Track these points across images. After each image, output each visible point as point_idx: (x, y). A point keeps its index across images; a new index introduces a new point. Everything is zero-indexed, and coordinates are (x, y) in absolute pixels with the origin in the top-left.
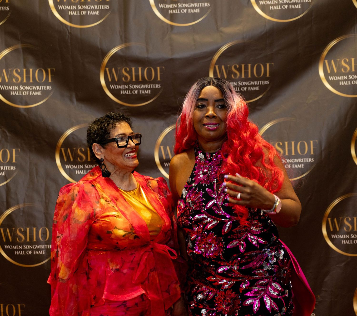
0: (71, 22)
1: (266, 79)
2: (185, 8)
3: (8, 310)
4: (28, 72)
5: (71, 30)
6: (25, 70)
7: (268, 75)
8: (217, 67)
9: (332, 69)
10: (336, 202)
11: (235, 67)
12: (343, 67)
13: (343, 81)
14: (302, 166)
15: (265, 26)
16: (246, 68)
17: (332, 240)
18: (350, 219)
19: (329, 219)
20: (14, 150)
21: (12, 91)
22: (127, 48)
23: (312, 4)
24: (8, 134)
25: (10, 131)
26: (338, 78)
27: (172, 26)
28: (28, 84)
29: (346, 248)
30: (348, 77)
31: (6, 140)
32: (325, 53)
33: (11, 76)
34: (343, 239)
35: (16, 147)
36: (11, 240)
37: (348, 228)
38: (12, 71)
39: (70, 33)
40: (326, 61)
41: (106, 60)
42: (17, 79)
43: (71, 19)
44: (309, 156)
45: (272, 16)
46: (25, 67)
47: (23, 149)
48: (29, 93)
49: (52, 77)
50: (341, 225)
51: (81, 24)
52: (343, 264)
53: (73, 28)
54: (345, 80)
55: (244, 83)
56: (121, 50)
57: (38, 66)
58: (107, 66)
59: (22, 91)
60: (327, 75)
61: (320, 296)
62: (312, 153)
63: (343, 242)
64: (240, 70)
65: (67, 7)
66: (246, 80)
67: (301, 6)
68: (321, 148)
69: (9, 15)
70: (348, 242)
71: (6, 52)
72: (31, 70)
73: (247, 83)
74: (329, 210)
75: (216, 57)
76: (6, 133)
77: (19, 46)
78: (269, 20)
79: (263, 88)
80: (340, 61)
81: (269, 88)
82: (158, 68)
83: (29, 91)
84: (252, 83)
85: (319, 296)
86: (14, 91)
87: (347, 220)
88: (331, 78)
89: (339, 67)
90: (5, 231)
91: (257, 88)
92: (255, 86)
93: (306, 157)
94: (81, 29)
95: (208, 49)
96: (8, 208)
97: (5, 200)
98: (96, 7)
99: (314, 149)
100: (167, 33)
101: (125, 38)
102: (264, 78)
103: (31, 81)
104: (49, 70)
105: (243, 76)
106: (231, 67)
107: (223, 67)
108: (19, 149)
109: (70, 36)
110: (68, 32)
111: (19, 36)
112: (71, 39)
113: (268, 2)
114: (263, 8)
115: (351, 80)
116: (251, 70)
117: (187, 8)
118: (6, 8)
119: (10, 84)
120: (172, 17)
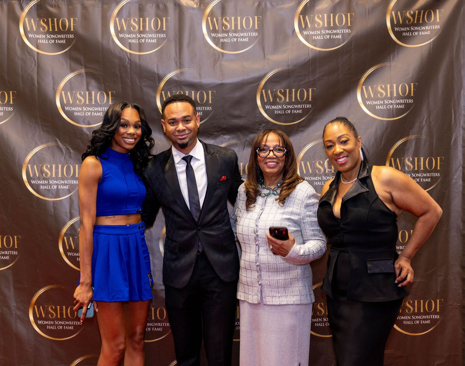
0: (130, 49)
1: (309, 103)
2: (235, 37)
3: (70, 312)
4: (90, 95)
5: (130, 57)
6: (87, 93)
7: (310, 100)
8: (264, 91)
9: (369, 95)
11: (281, 92)
12: (379, 92)
13: (380, 105)
15: (309, 54)
16: (290, 93)
20: (77, 166)
21: (76, 111)
22: (182, 73)
23: (352, 35)
24: (71, 151)
25: (74, 149)
26: (375, 103)
27: (223, 54)
28: (90, 105)
30: (384, 102)
31: (70, 157)
32: (363, 79)
33: (75, 98)
36: (73, 248)
38: (76, 94)
39: (130, 60)
40: (364, 87)
41: (162, 84)
42: (80, 101)
43: (130, 46)
45: (315, 46)
46: (88, 89)
48: (91, 114)
49: (112, 99)
53: (133, 54)
55: (289, 106)
56: (176, 75)
57: (100, 89)
58: (162, 90)
59: (85, 112)
60: (364, 100)
64: (284, 94)
65: (127, 36)
66: (290, 103)
67: (342, 36)
69: (74, 42)
71: (71, 76)
72: (93, 93)
73: (291, 107)
75: (263, 82)
76: (70, 150)
77: (83, 71)
78: (312, 49)
79: (305, 111)
80: (377, 87)
82: (210, 92)
83: (91, 112)
84: (296, 106)
86: (78, 112)
89: (376, 92)
90: (68, 240)
91: (300, 111)
94: (139, 55)
95: (256, 75)
96: (71, 218)
97: (68, 211)
98: (154, 36)
100: (219, 60)
101: (180, 64)
102: (307, 102)
103: (93, 103)
104: (110, 93)
105: (287, 100)
106: (276, 91)
109: (129, 62)
110: (128, 59)
111: (83, 61)
112: (130, 64)
113: (311, 33)
114: (307, 38)
115: (387, 105)
116: (295, 94)
117: (237, 37)
118: (71, 36)
119: (74, 105)
120: (223, 46)
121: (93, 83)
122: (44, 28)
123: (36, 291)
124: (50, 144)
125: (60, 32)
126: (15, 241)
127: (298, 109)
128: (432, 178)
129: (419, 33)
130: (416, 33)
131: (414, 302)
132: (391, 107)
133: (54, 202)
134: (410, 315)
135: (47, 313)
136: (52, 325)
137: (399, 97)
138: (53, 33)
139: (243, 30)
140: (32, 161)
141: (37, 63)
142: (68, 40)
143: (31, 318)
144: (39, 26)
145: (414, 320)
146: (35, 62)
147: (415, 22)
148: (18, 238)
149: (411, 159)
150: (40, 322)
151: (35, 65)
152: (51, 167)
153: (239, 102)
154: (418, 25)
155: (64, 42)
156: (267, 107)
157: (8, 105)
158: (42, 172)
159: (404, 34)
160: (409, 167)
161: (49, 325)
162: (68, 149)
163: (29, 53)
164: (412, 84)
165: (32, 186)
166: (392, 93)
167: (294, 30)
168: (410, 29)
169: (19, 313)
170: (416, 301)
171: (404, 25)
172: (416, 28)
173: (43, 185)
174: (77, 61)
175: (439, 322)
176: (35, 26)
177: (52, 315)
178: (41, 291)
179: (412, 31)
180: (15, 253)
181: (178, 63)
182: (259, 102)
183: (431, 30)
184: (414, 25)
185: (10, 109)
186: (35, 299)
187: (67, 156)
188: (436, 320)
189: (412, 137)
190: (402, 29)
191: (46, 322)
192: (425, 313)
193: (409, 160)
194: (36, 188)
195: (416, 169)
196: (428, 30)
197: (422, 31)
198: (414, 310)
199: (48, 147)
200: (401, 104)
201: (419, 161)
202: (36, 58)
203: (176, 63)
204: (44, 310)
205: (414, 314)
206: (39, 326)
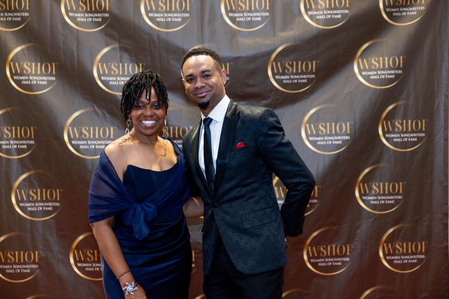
0: (158, 27)
1: (313, 73)
2: (249, 16)
4: (123, 66)
6: (121, 65)
7: (314, 71)
8: (274, 63)
9: (364, 66)
10: (367, 171)
11: (289, 64)
12: (373, 64)
13: (373, 75)
14: (340, 142)
15: (313, 31)
16: (297, 65)
17: (363, 201)
18: (377, 184)
19: (361, 184)
20: (112, 128)
21: (111, 81)
23: (350, 15)
24: (107, 115)
25: (109, 113)
26: (369, 73)
27: (239, 31)
28: (123, 76)
29: (374, 207)
30: (377, 73)
31: (106, 120)
32: (359, 53)
33: (110, 70)
34: (372, 200)
35: (114, 125)
37: (375, 191)
38: (111, 65)
39: (158, 36)
40: (360, 60)
42: (115, 72)
43: (158, 24)
44: (346, 134)
45: (318, 24)
46: (121, 62)
47: (119, 128)
50: (371, 189)
51: (167, 28)
52: (372, 219)
53: (161, 31)
54: (375, 75)
55: (295, 77)
57: (132, 62)
59: (119, 81)
60: (360, 71)
61: (354, 245)
62: (348, 132)
63: (372, 202)
64: (292, 66)
65: (156, 15)
66: (297, 74)
67: (342, 16)
68: (356, 128)
69: (109, 20)
70: (375, 202)
71: (106, 50)
72: (126, 65)
73: (298, 77)
74: (361, 177)
75: (274, 56)
76: (105, 114)
77: (117, 45)
78: (316, 27)
79: (310, 81)
80: (371, 60)
81: (314, 81)
82: (228, 64)
83: (124, 81)
84: (302, 76)
85: (352, 245)
86: (113, 81)
87: (375, 185)
88: (363, 73)
89: (370, 64)
91: (305, 81)
92: (304, 79)
93: (343, 135)
94: (167, 32)
95: (268, 49)
98: (179, 15)
99: (350, 129)
100: (235, 36)
101: (202, 39)
102: (311, 73)
103: (126, 73)
104: (141, 65)
105: (295, 71)
106: (285, 64)
107: (279, 64)
108: (116, 128)
109: (158, 38)
110: (157, 34)
111: (117, 37)
112: (159, 40)
113: (315, 13)
114: (311, 17)
115: (380, 75)
116: (301, 66)
117: (251, 17)
118: (107, 15)
119: (110, 75)
120: (239, 24)
121: (126, 56)
122: (82, 8)
123: (76, 237)
124: (88, 109)
125: (96, 12)
126: (57, 193)
127: (303, 79)
128: (418, 137)
129: (407, 13)
130: (405, 13)
131: (403, 244)
132: (383, 77)
133: (92, 160)
134: (400, 255)
135: (86, 256)
136: (90, 267)
137: (390, 69)
138: (91, 12)
139: (256, 11)
140: (73, 124)
141: (77, 38)
142: (103, 18)
143: (72, 261)
144: (78, 6)
145: (403, 260)
146: (75, 38)
147: (404, 4)
148: (60, 192)
149: (400, 122)
150: (79, 265)
151: (75, 40)
152: (89, 129)
153: (252, 73)
154: (406, 6)
155: (100, 20)
156: (277, 77)
157: (51, 75)
158: (81, 133)
159: (394, 14)
160: (398, 128)
161: (87, 267)
162: (104, 113)
163: (69, 30)
164: (401, 58)
165: (73, 146)
166: (384, 65)
167: (300, 11)
168: (400, 10)
169: (61, 257)
170: (405, 244)
171: (394, 6)
172: (404, 9)
173: (82, 145)
174: (112, 37)
175: (424, 261)
176: (75, 5)
177: (90, 258)
178: (81, 238)
179: (401, 12)
180: (58, 204)
181: (200, 39)
182: (270, 73)
183: (418, 11)
184: (403, 6)
185: (53, 78)
186: (75, 244)
187: (103, 119)
188: (422, 259)
189: (401, 103)
190: (393, 10)
191: (84, 265)
192: (413, 254)
193: (398, 122)
194: (76, 147)
195: (405, 130)
196: (414, 11)
197: (410, 11)
198: (403, 251)
199: (86, 112)
200: (392, 74)
201: (407, 123)
202: (76, 35)
203: (199, 39)
204: (83, 254)
205: (403, 254)
206: (79, 268)
